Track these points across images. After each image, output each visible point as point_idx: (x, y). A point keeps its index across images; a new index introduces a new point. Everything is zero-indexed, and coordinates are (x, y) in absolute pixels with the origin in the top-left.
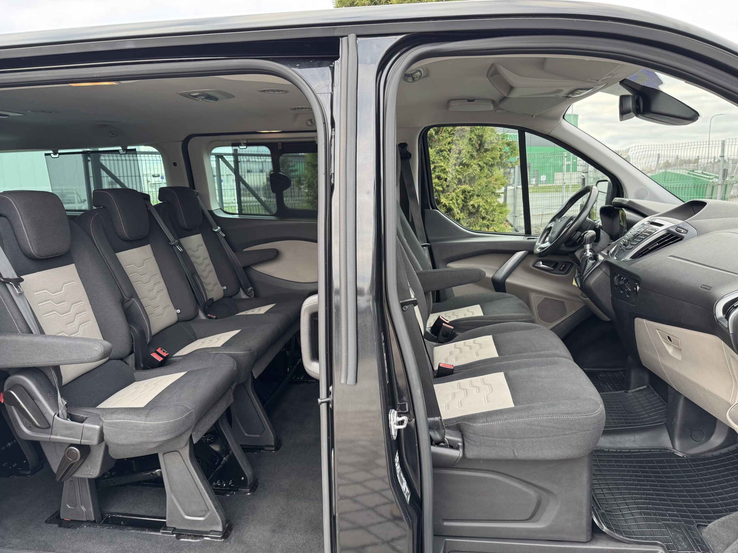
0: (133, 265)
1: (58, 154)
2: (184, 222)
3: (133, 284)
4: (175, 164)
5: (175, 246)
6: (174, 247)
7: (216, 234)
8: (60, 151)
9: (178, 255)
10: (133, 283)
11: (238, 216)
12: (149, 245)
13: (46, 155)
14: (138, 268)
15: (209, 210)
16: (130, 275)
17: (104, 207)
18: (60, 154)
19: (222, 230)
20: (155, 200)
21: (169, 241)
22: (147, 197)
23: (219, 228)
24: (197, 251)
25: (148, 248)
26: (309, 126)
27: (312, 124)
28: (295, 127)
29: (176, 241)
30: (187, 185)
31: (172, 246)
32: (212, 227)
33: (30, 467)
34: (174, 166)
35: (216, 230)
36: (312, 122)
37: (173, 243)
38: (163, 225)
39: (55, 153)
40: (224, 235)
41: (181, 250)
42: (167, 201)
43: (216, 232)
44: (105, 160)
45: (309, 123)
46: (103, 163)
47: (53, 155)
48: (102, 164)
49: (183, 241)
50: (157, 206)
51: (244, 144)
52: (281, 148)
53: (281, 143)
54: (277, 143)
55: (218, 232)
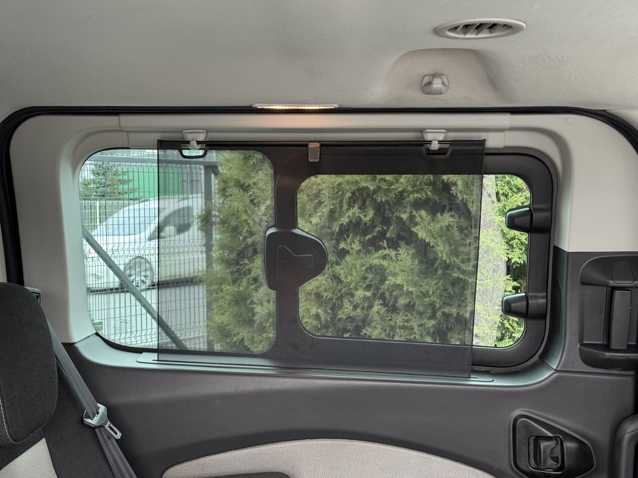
7: (96, 436)
11: (154, 356)
15: (67, 341)
19: (112, 417)
23: (102, 410)
27: (444, 89)
32: (81, 412)
35: (94, 421)
36: (443, 83)
40: (118, 435)
43: (93, 428)
45: (438, 84)
51: (198, 143)
52: (317, 160)
53: (318, 145)
54: (304, 145)
55: (101, 427)
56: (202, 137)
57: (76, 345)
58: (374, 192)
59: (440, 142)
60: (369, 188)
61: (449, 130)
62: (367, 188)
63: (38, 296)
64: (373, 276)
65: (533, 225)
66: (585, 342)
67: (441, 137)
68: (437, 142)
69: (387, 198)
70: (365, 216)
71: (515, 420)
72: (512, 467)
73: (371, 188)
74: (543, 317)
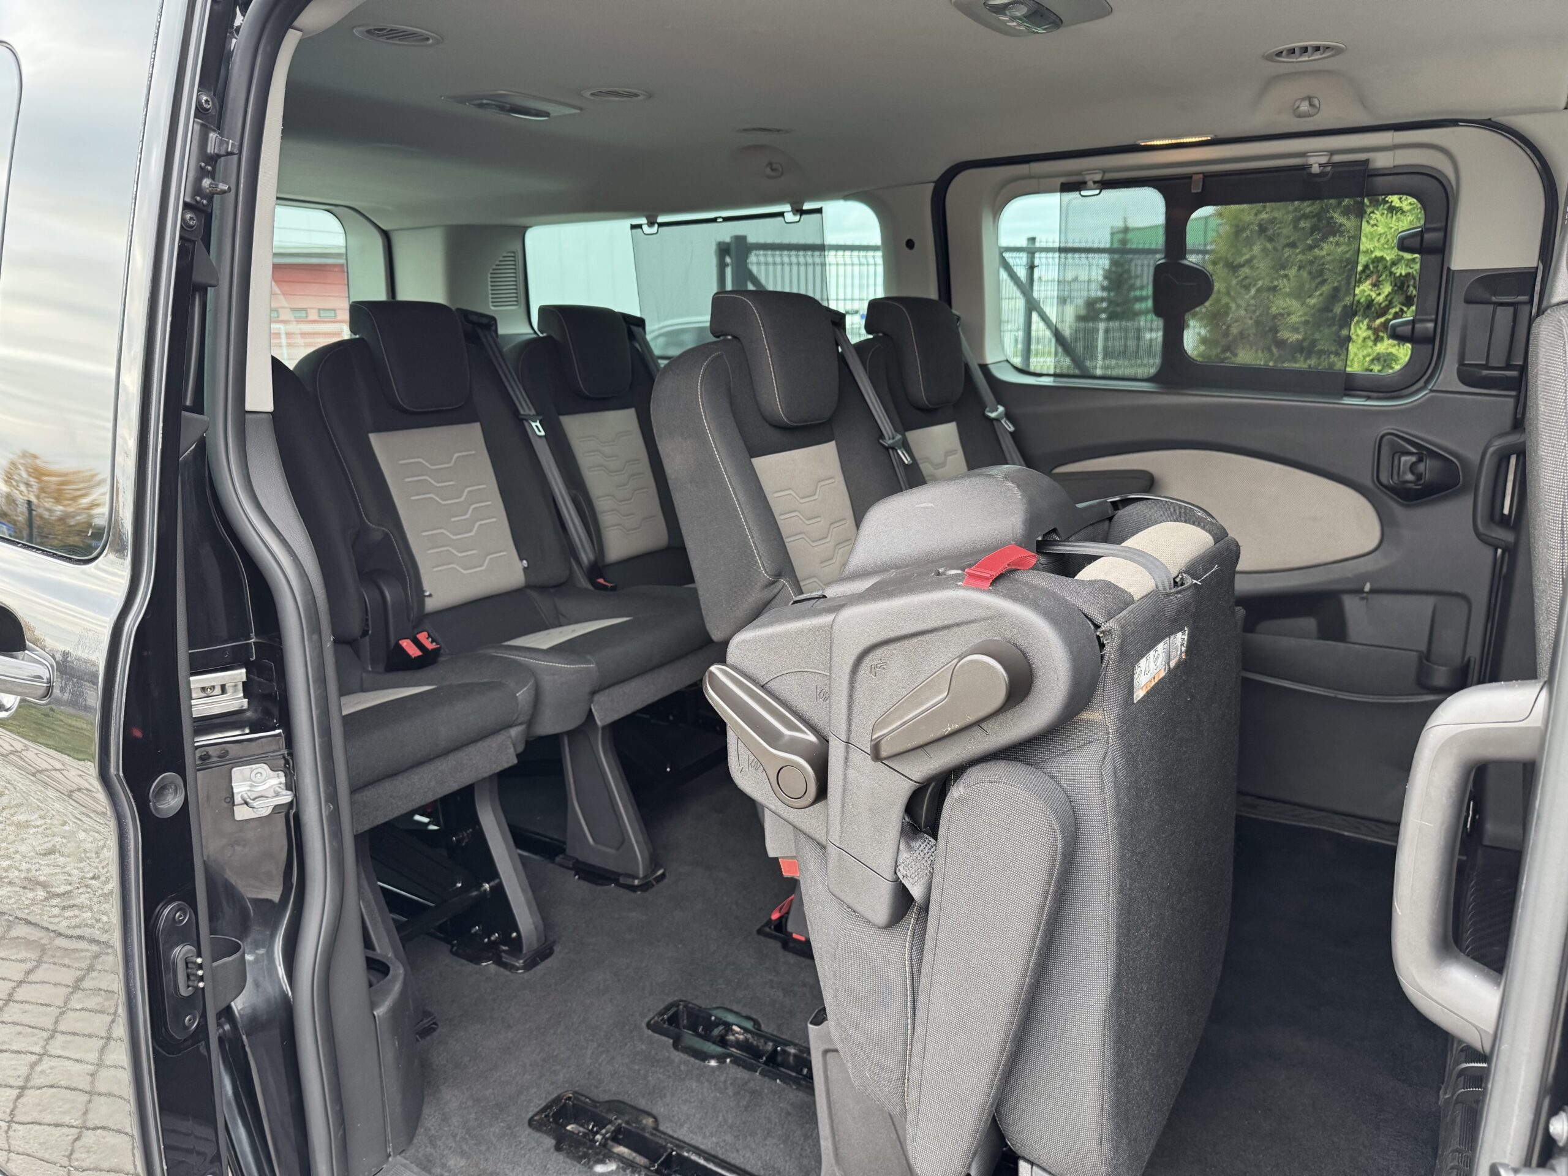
0: (790, 492)
1: (656, 226)
2: (920, 391)
3: (786, 540)
4: (910, 244)
5: (893, 449)
6: (891, 451)
7: (993, 426)
8: (661, 219)
9: (900, 472)
10: (787, 538)
11: (1051, 379)
12: (833, 444)
13: (633, 227)
14: (802, 501)
15: (981, 362)
16: (782, 517)
17: (735, 337)
18: (661, 225)
19: (1008, 415)
20: (856, 330)
21: (882, 436)
22: (838, 320)
23: (1001, 409)
24: (943, 465)
25: (828, 451)
26: (1300, 116)
27: (1312, 111)
28: (1257, 123)
29: (899, 437)
30: (933, 294)
31: (887, 449)
32: (983, 406)
33: (524, 951)
34: (906, 249)
35: (993, 415)
36: (1311, 105)
37: (890, 442)
38: (871, 394)
39: (651, 224)
40: (1011, 429)
41: (907, 460)
42: (885, 334)
43: (992, 420)
44: (758, 264)
45: (1304, 107)
46: (754, 269)
47: (645, 228)
48: (750, 273)
49: (915, 437)
50: (860, 347)
51: (1095, 182)
52: (1200, 191)
53: (1201, 176)
54: (1188, 177)
55: (997, 420)
56: (1098, 177)
57: (990, 366)
58: (1394, 263)
59: (1320, 165)
60: (1385, 259)
61: (1332, 153)
62: (1382, 258)
63: (958, 319)
64: (1379, 368)
65: (1424, 244)
66: (1466, 362)
67: (1324, 160)
68: (1317, 165)
69: (1411, 271)
70: (1379, 294)
71: (1382, 437)
72: (1373, 482)
73: (1388, 258)
74: (1432, 340)
